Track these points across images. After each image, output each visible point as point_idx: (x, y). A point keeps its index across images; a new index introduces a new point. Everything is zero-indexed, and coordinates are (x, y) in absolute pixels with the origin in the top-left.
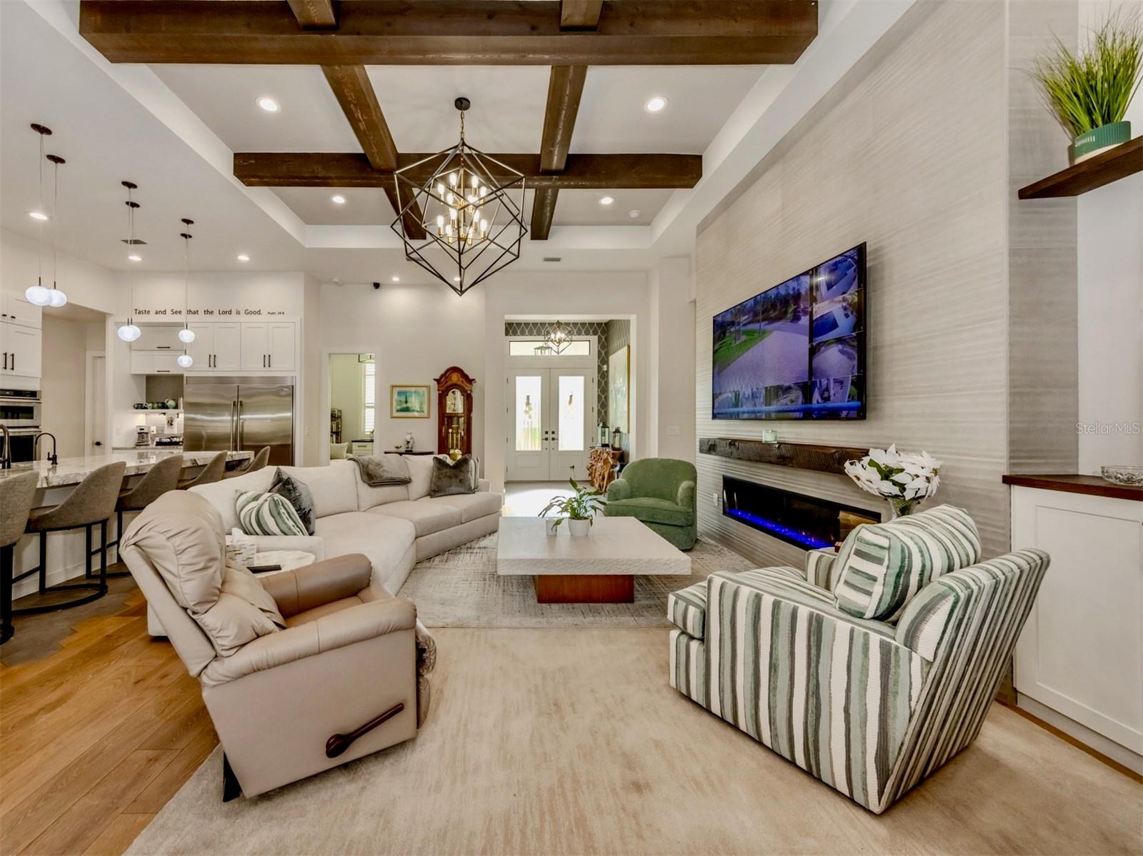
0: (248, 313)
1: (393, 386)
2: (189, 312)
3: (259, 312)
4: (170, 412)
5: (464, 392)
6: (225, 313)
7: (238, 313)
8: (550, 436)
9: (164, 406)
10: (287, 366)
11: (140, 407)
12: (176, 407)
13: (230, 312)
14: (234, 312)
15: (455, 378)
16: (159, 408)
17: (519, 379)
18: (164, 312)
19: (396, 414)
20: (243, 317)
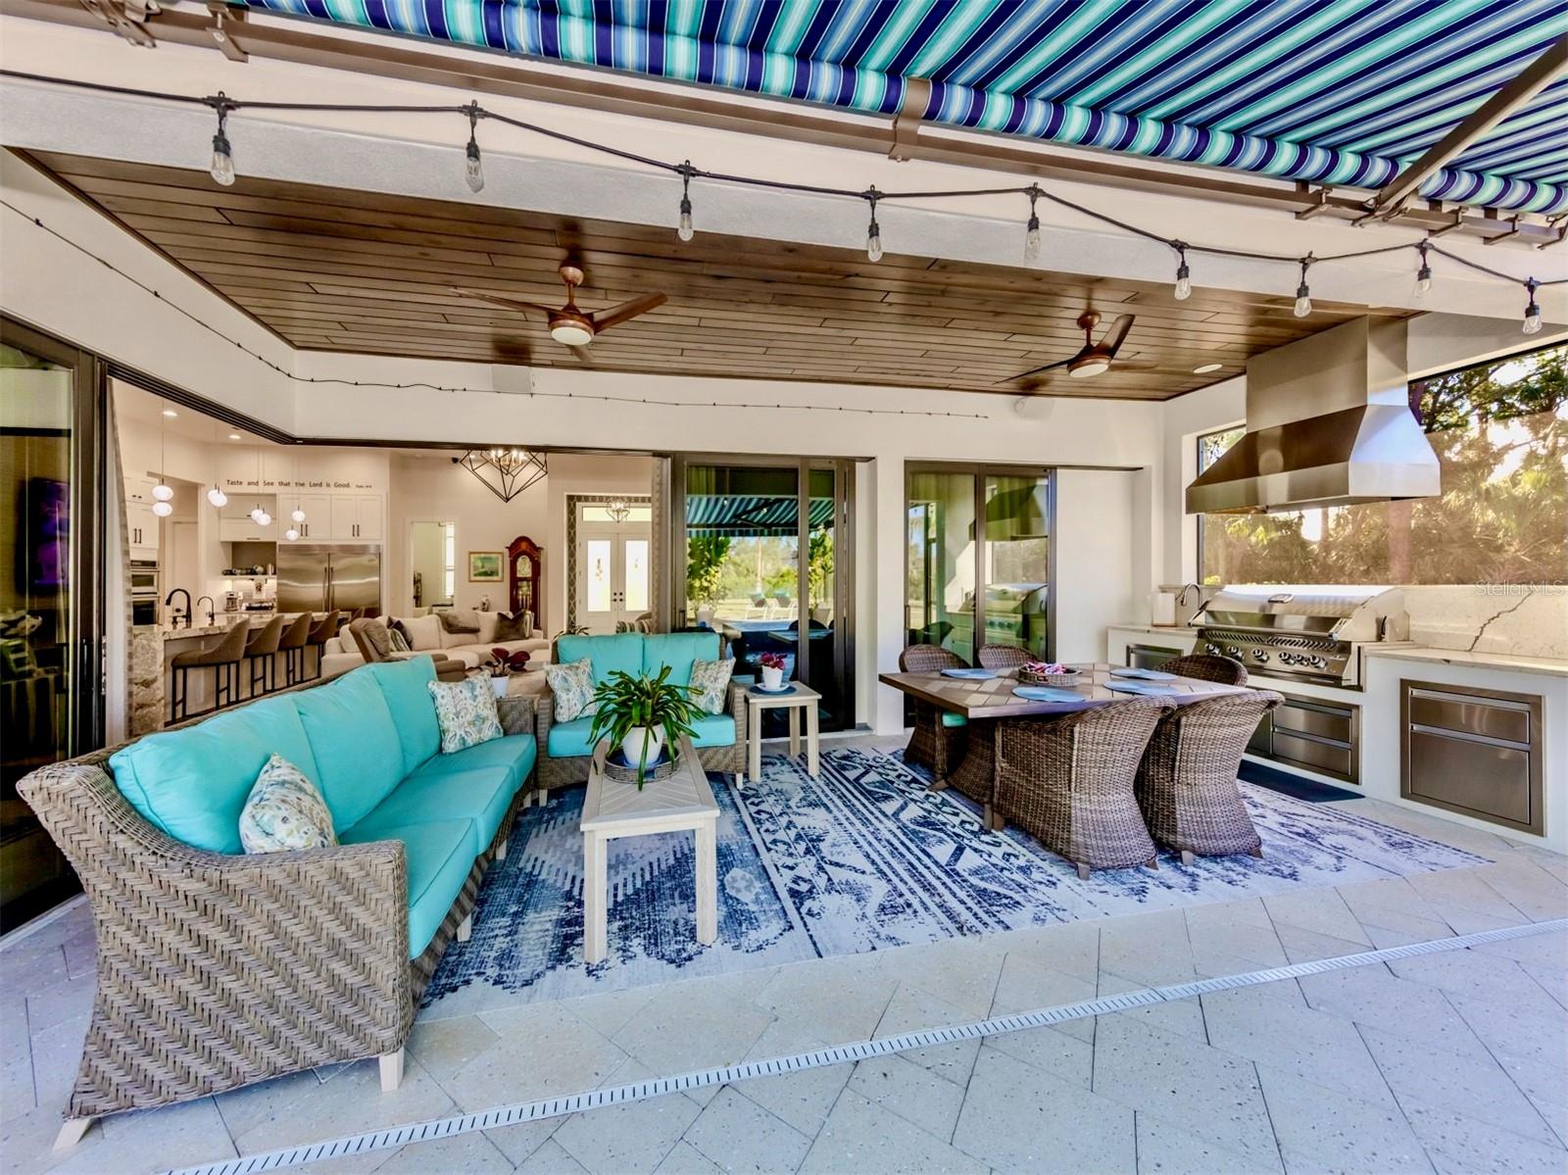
0: (337, 485)
1: (471, 553)
2: (281, 484)
3: (348, 485)
4: (259, 578)
5: (532, 559)
6: (315, 485)
7: (328, 485)
8: (618, 597)
9: (254, 573)
10: (374, 534)
11: (229, 573)
12: (265, 573)
13: (321, 485)
14: (324, 484)
15: (524, 546)
16: (247, 574)
17: (590, 543)
18: (257, 483)
19: (473, 578)
20: (333, 490)
